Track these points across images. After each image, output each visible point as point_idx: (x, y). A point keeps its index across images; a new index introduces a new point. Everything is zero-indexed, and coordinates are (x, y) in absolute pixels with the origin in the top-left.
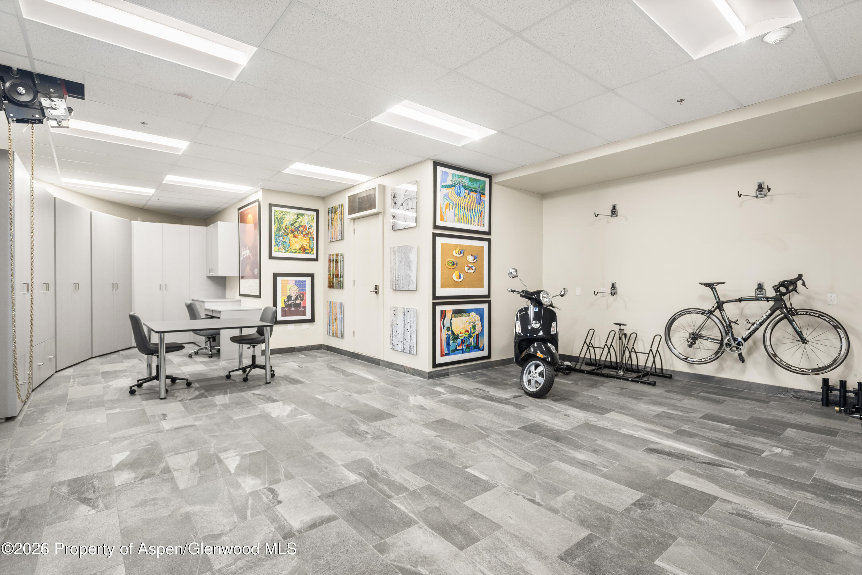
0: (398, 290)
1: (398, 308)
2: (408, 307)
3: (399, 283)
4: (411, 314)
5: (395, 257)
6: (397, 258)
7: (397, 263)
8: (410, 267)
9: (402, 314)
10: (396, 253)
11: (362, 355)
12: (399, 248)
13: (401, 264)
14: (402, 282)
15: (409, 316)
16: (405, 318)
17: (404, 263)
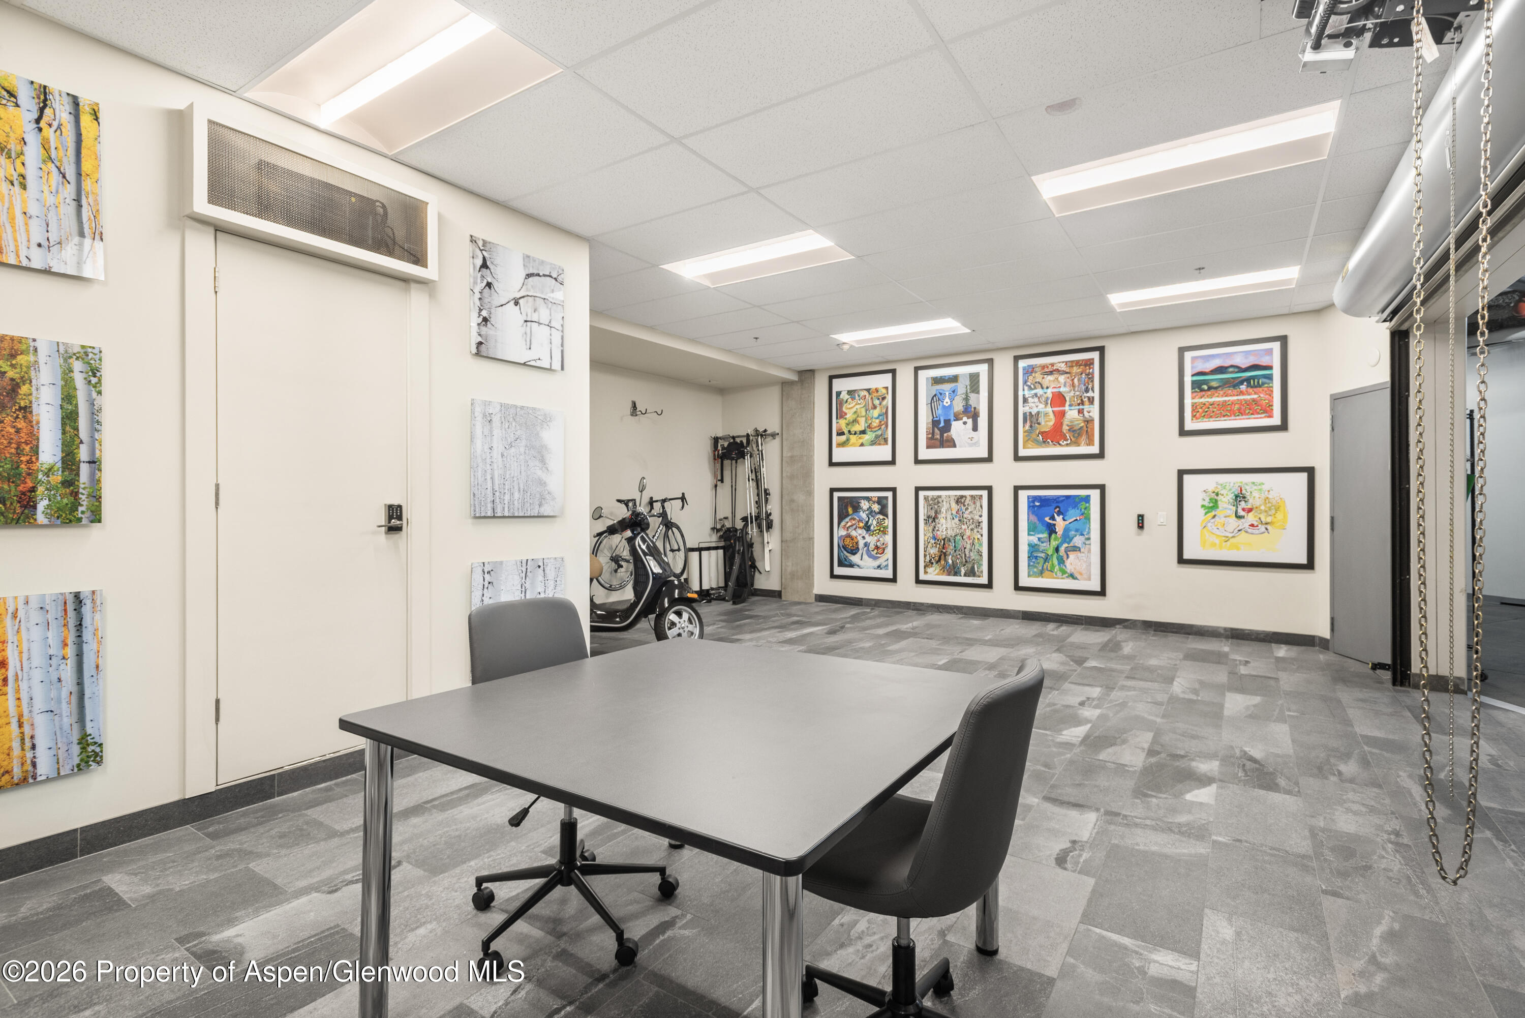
0: (504, 517)
1: (501, 563)
2: (538, 556)
3: (507, 497)
4: (547, 571)
5: (491, 431)
6: (497, 432)
7: (498, 447)
8: (543, 461)
9: (517, 578)
10: (496, 420)
11: (293, 771)
12: (504, 407)
13: (513, 450)
14: (516, 495)
15: (541, 578)
16: (527, 585)
17: (522, 450)
